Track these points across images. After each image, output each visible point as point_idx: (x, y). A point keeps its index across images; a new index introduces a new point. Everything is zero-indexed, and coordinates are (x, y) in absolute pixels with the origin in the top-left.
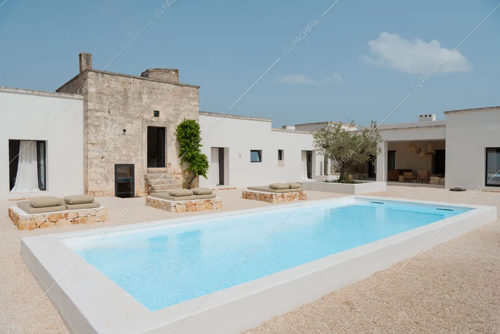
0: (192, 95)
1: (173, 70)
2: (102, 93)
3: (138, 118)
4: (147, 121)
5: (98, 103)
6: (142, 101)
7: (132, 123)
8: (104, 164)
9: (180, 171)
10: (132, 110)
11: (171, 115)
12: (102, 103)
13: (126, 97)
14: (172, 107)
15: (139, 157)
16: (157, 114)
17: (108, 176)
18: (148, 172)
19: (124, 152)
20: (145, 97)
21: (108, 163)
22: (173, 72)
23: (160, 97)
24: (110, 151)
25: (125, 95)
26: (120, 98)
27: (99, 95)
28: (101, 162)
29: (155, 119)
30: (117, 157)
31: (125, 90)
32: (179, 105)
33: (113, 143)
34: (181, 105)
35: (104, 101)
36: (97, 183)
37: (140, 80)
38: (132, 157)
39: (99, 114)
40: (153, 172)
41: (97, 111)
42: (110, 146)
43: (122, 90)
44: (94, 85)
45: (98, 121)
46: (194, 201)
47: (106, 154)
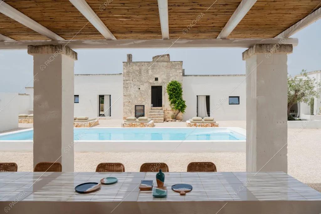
0: (177, 67)
1: (166, 55)
2: (129, 72)
3: (146, 82)
4: (151, 83)
5: (127, 77)
6: (148, 73)
7: (143, 85)
8: (130, 105)
9: (170, 109)
10: (144, 78)
11: (165, 79)
12: (129, 77)
13: (140, 73)
14: (166, 75)
15: (147, 102)
16: (156, 79)
17: (132, 110)
18: (152, 109)
19: (139, 99)
20: (150, 72)
21: (132, 104)
22: (166, 56)
23: (158, 70)
24: (133, 99)
25: (140, 71)
26: (138, 73)
27: (128, 73)
28: (128, 104)
29: (155, 82)
30: (136, 102)
31: (140, 69)
32: (169, 73)
33: (134, 95)
34: (170, 73)
35: (130, 76)
36: (126, 114)
37: (147, 63)
38: (143, 101)
39: (128, 82)
40: (154, 109)
41: (127, 80)
42: (133, 97)
43: (139, 69)
44: (126, 69)
45: (127, 85)
46: (134, 123)
47: (131, 101)
